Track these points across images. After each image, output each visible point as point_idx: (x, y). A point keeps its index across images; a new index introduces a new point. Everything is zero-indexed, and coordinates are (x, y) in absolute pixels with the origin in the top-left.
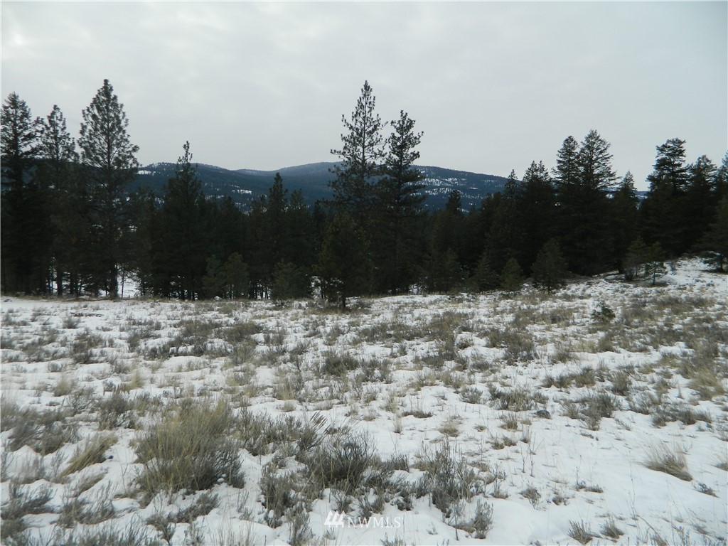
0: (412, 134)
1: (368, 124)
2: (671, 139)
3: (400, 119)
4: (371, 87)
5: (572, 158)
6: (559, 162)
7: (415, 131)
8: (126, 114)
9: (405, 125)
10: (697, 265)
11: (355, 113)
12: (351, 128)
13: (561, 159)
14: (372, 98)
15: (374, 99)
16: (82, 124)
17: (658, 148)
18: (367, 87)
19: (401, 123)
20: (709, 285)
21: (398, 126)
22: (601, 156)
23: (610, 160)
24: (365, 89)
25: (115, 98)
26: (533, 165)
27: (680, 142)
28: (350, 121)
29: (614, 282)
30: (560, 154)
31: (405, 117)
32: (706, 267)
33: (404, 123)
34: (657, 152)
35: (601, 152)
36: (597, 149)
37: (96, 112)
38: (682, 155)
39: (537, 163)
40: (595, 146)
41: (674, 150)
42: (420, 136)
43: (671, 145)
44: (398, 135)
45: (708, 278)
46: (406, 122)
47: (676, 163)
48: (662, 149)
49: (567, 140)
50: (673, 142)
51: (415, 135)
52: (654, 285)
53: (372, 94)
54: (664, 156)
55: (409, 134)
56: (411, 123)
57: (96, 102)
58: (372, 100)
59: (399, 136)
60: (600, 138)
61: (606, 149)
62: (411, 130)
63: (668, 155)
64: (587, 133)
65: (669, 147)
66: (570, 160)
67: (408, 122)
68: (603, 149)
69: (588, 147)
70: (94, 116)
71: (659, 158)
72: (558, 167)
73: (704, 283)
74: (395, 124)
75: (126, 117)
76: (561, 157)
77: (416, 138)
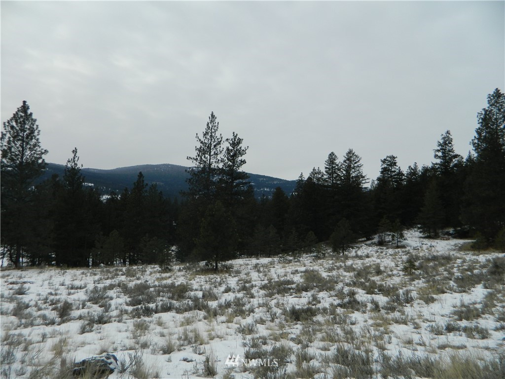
0: (241, 148)
1: (213, 140)
2: (389, 155)
3: (232, 137)
4: (215, 116)
5: (334, 166)
6: (326, 168)
7: (243, 146)
8: (39, 127)
9: (236, 142)
10: (414, 234)
11: (205, 133)
12: (202, 142)
13: (327, 166)
14: (217, 123)
15: (218, 124)
16: (2, 132)
17: (382, 161)
18: (213, 116)
19: (233, 140)
20: (431, 246)
21: (231, 142)
22: (356, 165)
23: (362, 168)
24: (212, 117)
25: (31, 114)
26: (314, 170)
27: (394, 158)
28: (202, 139)
29: (371, 246)
30: (326, 163)
31: (236, 136)
32: (421, 235)
33: (235, 140)
34: (381, 163)
35: (356, 163)
36: (353, 161)
37: (14, 124)
38: (396, 166)
39: (316, 168)
40: (352, 159)
41: (390, 162)
42: (246, 149)
43: (389, 159)
44: (231, 148)
45: (428, 242)
46: (236, 140)
47: (392, 170)
48: (384, 161)
49: (330, 154)
50: (390, 157)
51: (242, 149)
52: (398, 247)
53: (217, 121)
54: (386, 166)
55: (238, 148)
56: (240, 141)
57: (15, 117)
58: (216, 124)
59: (232, 149)
60: (355, 154)
61: (359, 161)
62: (240, 145)
63: (387, 165)
64: (347, 151)
65: (388, 160)
66: (333, 167)
67: (238, 140)
68: (357, 160)
69: (348, 159)
70: (12, 127)
71: (383, 167)
72: (326, 171)
73: (427, 246)
74: (229, 141)
75: (39, 129)
76: (327, 165)
77: (243, 150)
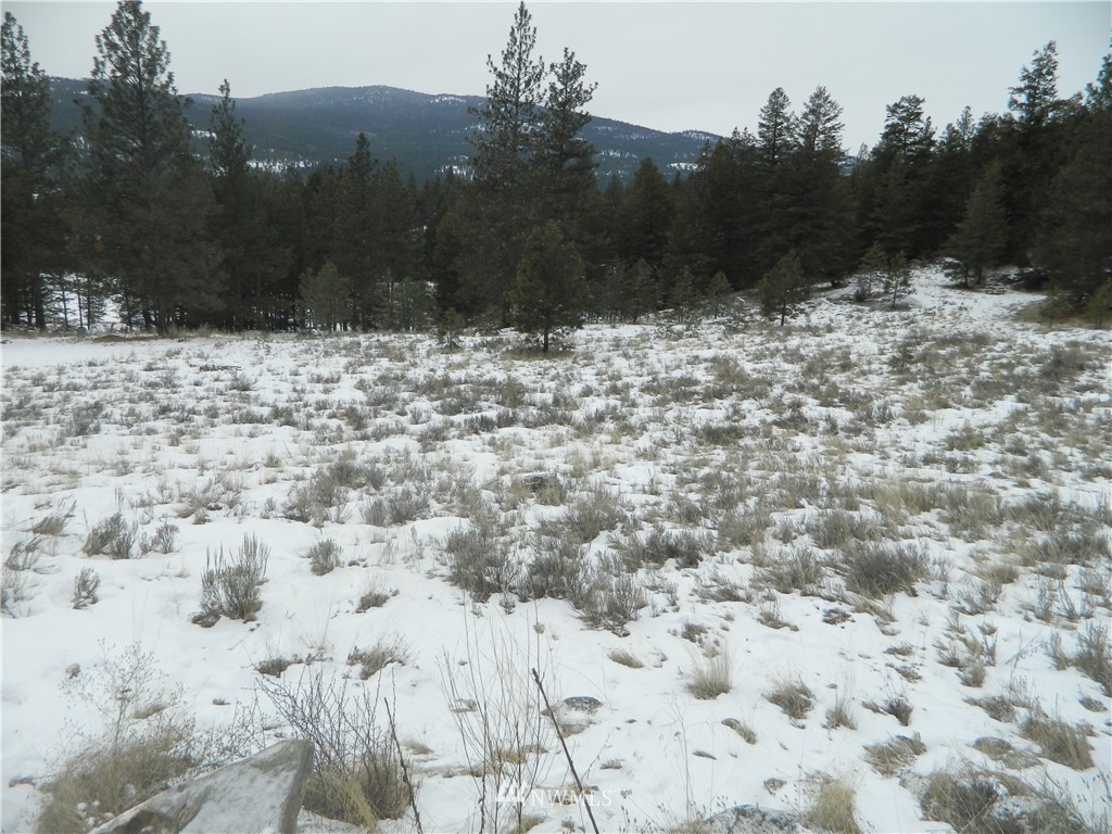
0: (581, 85)
1: (523, 70)
2: (906, 96)
3: (563, 60)
4: (529, 12)
5: (779, 121)
6: (762, 125)
7: (585, 81)
8: (168, 45)
9: (570, 71)
10: (933, 277)
11: (506, 52)
12: (500, 75)
13: (764, 122)
14: (532, 30)
15: (535, 32)
16: (95, 58)
17: (889, 109)
18: (523, 12)
19: (565, 67)
20: (961, 309)
21: (560, 71)
22: (828, 125)
23: (841, 132)
24: (521, 15)
25: (147, 15)
26: (735, 133)
27: (918, 101)
28: (500, 69)
29: (841, 304)
30: (763, 115)
31: (571, 58)
32: (948, 281)
33: (569, 68)
34: (886, 113)
35: (829, 120)
36: (825, 115)
37: (115, 38)
38: (919, 120)
39: (741, 130)
40: (822, 110)
41: (908, 110)
42: (592, 90)
43: (906, 105)
44: (559, 86)
45: (956, 297)
46: (572, 66)
47: (911, 130)
48: (893, 110)
49: (774, 94)
50: (909, 101)
51: (585, 87)
52: (894, 308)
53: (532, 24)
54: (896, 121)
55: (575, 86)
56: (578, 70)
57: (117, 24)
58: (531, 33)
59: (562, 87)
60: (830, 99)
61: (836, 116)
62: (580, 79)
63: (900, 119)
64: (813, 91)
65: (903, 107)
66: (777, 124)
67: (575, 66)
68: (832, 115)
69: (813, 112)
70: (113, 46)
71: (889, 123)
72: (760, 133)
73: (954, 306)
74: (556, 69)
75: (168, 50)
76: (764, 119)
77: (586, 92)
